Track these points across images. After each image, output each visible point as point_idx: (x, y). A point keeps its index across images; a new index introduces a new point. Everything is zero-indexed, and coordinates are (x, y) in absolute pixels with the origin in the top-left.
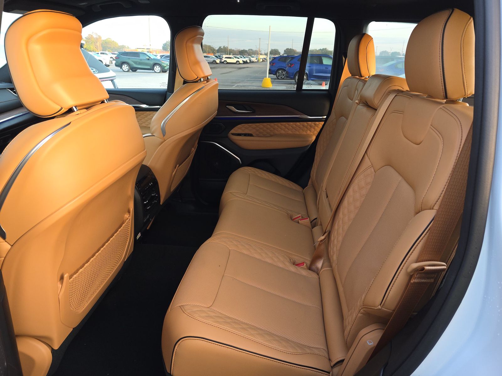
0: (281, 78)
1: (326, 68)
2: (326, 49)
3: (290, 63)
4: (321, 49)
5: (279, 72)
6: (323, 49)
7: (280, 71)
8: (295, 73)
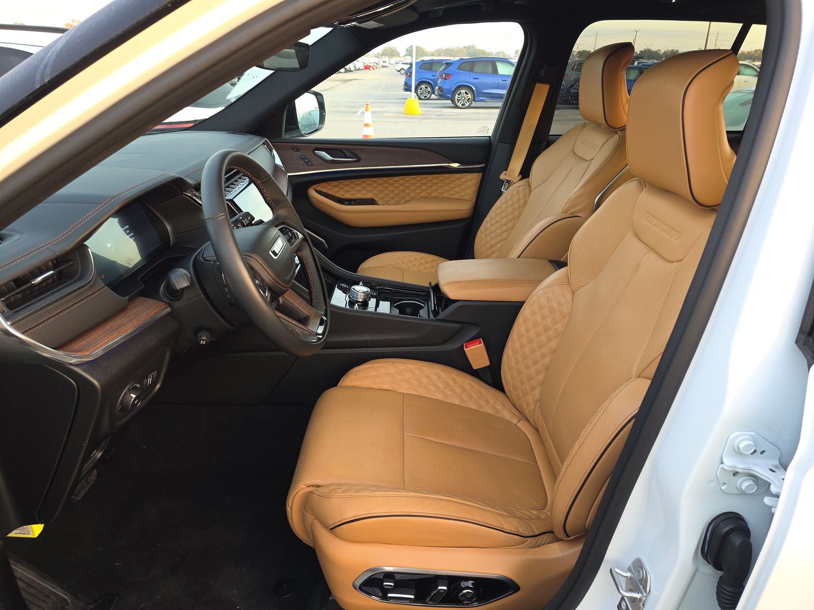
0: (426, 98)
1: (503, 80)
2: (473, 46)
3: (445, 73)
4: (465, 47)
5: (422, 88)
6: (469, 46)
7: (423, 86)
8: (453, 90)
